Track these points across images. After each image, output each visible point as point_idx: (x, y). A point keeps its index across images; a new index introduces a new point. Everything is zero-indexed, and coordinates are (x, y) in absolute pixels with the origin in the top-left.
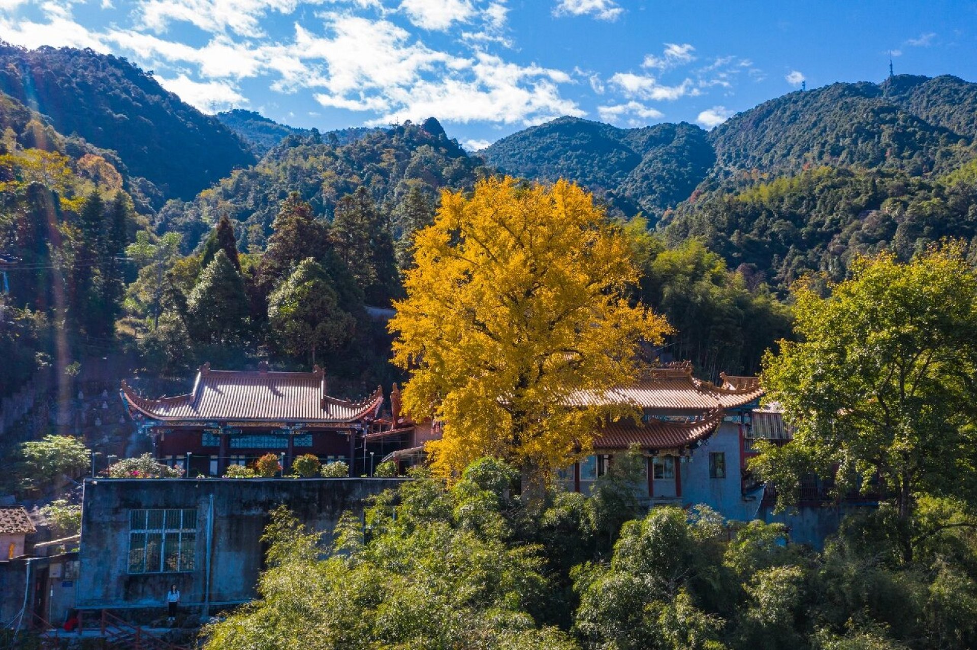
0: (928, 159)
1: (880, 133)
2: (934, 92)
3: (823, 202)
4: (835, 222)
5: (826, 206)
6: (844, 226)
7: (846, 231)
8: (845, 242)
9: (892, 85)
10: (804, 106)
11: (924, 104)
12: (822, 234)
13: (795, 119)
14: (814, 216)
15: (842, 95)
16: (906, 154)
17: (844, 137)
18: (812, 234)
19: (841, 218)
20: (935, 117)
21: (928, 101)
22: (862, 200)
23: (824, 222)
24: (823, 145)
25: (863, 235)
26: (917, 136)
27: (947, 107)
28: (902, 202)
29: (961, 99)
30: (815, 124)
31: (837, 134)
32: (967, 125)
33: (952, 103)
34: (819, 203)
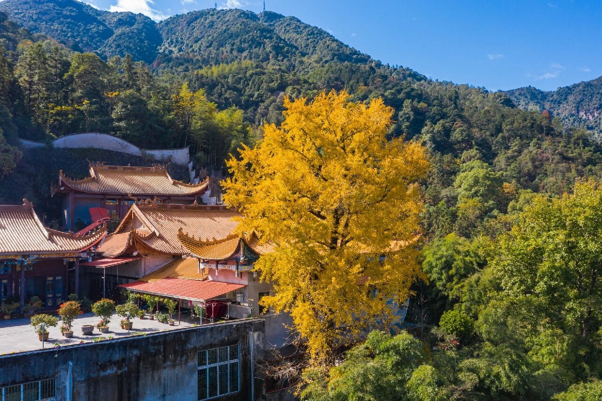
0: (292, 64)
1: (264, 43)
2: (288, 25)
3: (253, 83)
4: (260, 96)
5: (255, 85)
6: (266, 98)
7: (267, 102)
8: (267, 108)
9: (265, 16)
10: (218, 18)
11: (283, 30)
12: (253, 102)
13: (213, 26)
14: (248, 90)
15: (239, 16)
16: (280, 58)
17: (244, 42)
18: (247, 101)
19: (264, 94)
20: (289, 39)
21: (285, 30)
22: (274, 85)
23: (254, 95)
24: (233, 45)
25: (277, 106)
26: (285, 50)
27: (295, 35)
28: (298, 89)
29: (301, 32)
30: (225, 31)
31: (240, 40)
32: (305, 47)
33: (298, 33)
34: (250, 83)
